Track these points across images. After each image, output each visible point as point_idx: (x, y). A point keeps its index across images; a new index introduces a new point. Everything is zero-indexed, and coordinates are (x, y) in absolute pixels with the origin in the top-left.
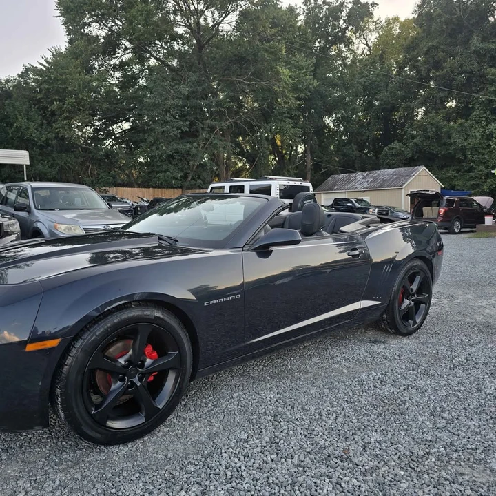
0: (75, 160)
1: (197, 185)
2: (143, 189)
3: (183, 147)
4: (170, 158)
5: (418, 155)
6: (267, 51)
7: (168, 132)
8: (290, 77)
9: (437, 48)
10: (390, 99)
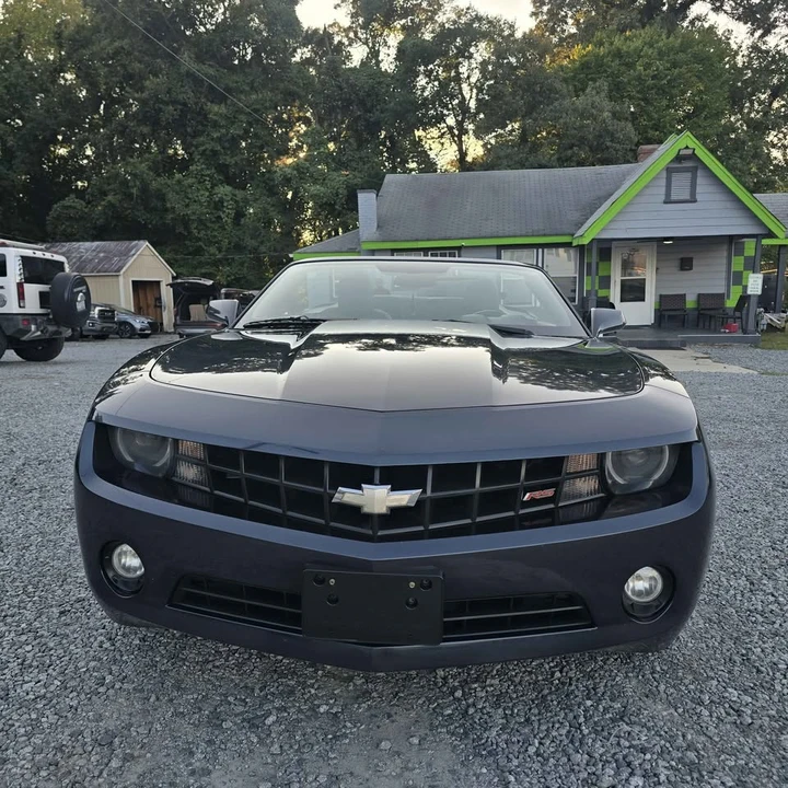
9: (129, 53)
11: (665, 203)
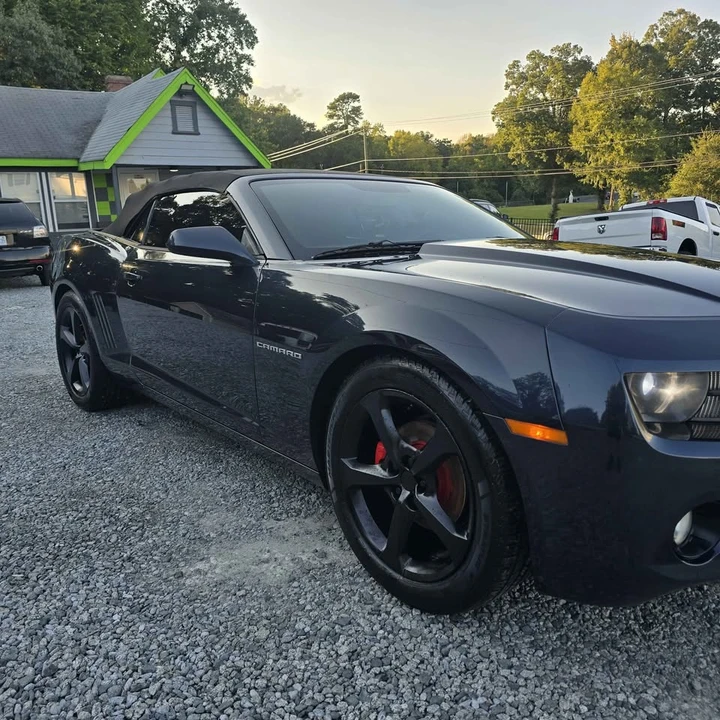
11: (173, 133)
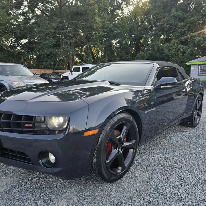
0: (4, 55)
1: (60, 68)
2: (36, 69)
3: (54, 51)
4: (48, 56)
5: (150, 57)
6: (90, 10)
7: (47, 44)
8: (101, 22)
9: (158, 13)
10: (139, 34)
